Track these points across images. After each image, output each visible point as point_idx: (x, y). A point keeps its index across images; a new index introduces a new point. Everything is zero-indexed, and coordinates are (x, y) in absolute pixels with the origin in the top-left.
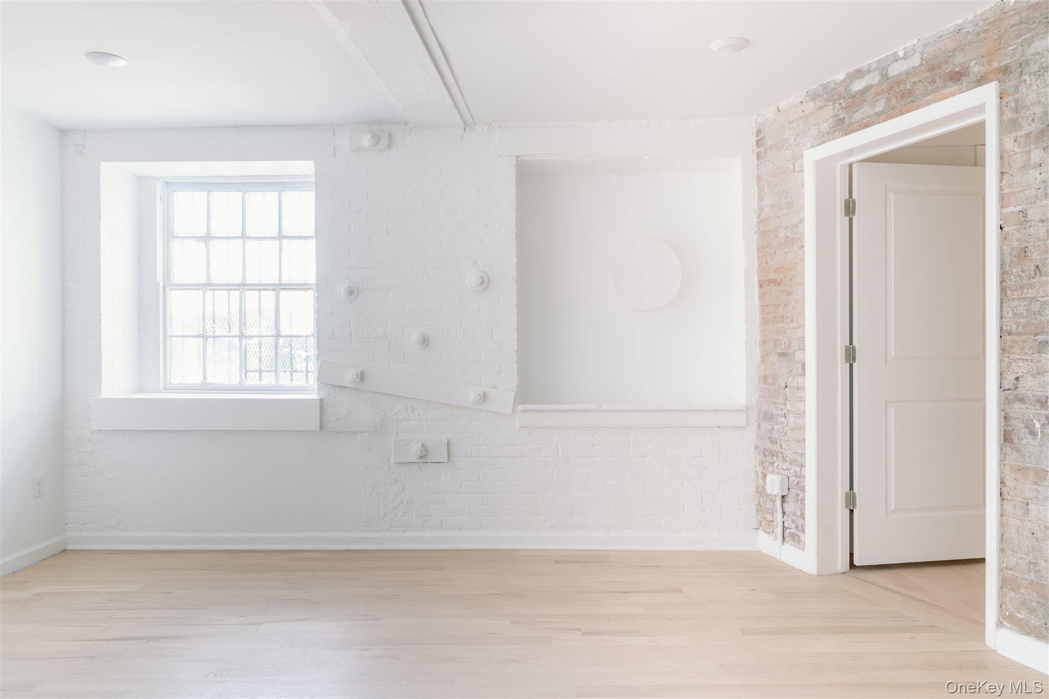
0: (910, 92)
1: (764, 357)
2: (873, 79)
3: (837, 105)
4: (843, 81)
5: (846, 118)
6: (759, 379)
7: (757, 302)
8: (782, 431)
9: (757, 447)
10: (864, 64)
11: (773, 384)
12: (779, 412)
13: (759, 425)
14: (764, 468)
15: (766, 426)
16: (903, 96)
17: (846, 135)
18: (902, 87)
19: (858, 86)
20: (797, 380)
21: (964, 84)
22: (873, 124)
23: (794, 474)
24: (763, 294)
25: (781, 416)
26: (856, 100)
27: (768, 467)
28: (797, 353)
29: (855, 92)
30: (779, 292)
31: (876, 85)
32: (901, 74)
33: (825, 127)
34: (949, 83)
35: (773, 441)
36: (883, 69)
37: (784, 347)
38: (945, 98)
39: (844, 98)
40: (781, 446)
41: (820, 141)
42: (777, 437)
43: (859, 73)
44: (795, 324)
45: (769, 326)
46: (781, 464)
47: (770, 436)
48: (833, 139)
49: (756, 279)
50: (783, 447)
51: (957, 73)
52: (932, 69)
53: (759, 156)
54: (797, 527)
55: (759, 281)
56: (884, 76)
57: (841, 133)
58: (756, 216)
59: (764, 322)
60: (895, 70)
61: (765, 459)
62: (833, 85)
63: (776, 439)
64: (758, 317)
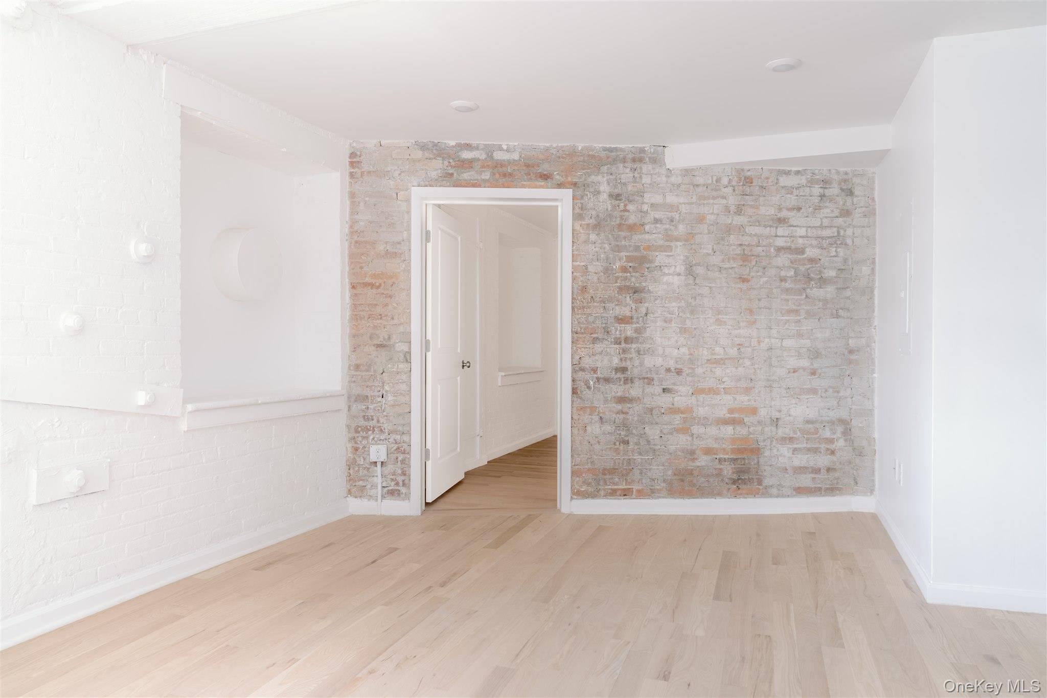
0: (510, 175)
1: (355, 349)
2: (481, 155)
3: (446, 163)
4: (453, 147)
5: (455, 175)
6: (349, 367)
7: (347, 299)
8: (380, 408)
9: (348, 426)
10: (474, 142)
11: (367, 371)
12: (376, 393)
13: (349, 407)
14: (356, 443)
15: (357, 407)
16: (505, 175)
17: (454, 186)
18: (504, 169)
19: (467, 155)
20: (398, 365)
21: (550, 184)
22: (480, 186)
23: (394, 442)
24: (356, 295)
25: (379, 396)
26: (468, 164)
27: (361, 442)
28: (397, 345)
29: (464, 158)
30: (377, 294)
31: (483, 160)
32: (504, 160)
33: (434, 174)
34: (539, 179)
35: (366, 418)
36: (489, 152)
37: (382, 340)
38: (536, 187)
39: (453, 159)
40: (378, 421)
41: (427, 183)
42: (373, 414)
43: (468, 147)
44: (396, 321)
45: (363, 322)
46: (377, 436)
47: (364, 414)
48: (440, 186)
49: (347, 280)
50: (381, 421)
51: (545, 175)
52: (528, 166)
53: (352, 175)
54: (397, 484)
55: (351, 283)
56: (490, 156)
57: (448, 184)
58: (347, 226)
59: (356, 317)
60: (499, 156)
61: (358, 435)
62: (443, 146)
63: (372, 416)
64: (348, 314)
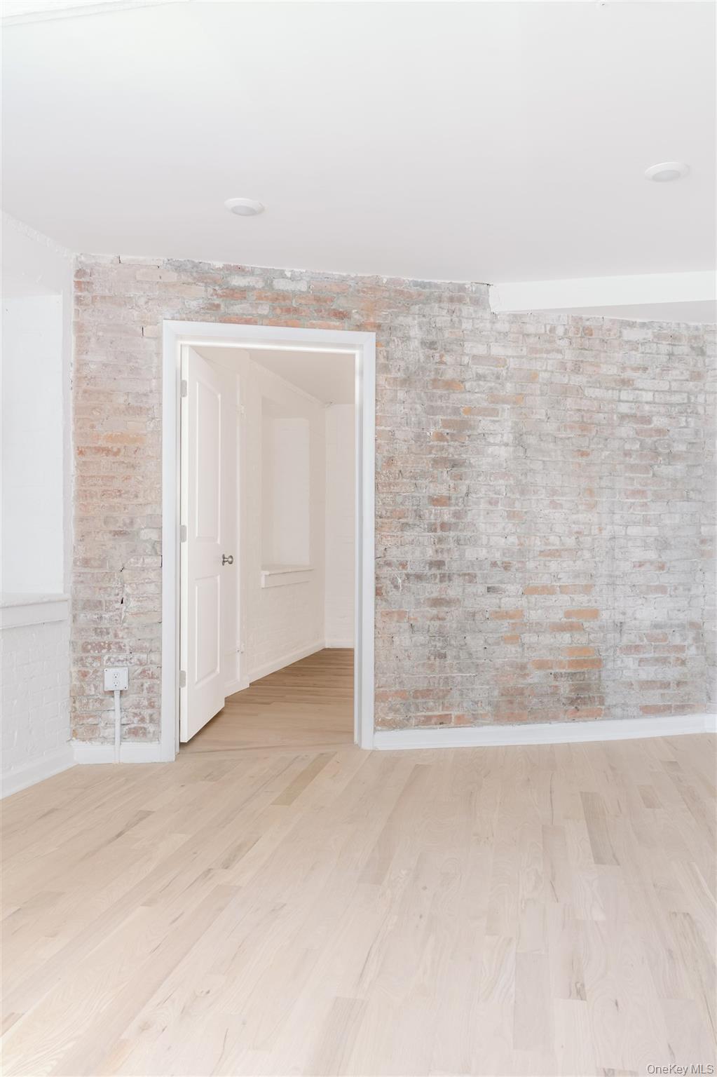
0: (296, 310)
1: (82, 537)
2: (257, 283)
3: (210, 290)
4: (219, 269)
5: (222, 306)
6: (75, 562)
7: (72, 469)
8: (118, 618)
9: (73, 643)
10: (248, 265)
11: (101, 567)
12: (113, 598)
13: (75, 617)
14: (84, 666)
15: (85, 617)
16: (288, 310)
17: (221, 322)
18: (288, 302)
19: (238, 281)
20: (144, 560)
21: (346, 324)
22: (255, 323)
23: (138, 663)
24: (84, 463)
25: (117, 602)
26: (238, 294)
27: (91, 664)
28: (143, 531)
29: (234, 285)
30: (114, 463)
31: (260, 289)
32: (287, 291)
33: (193, 304)
34: (333, 318)
35: (99, 632)
36: (268, 278)
37: (121, 525)
38: (329, 328)
39: (220, 285)
40: (116, 636)
41: (184, 316)
42: (108, 626)
43: (240, 270)
44: (141, 500)
45: (95, 500)
46: (114, 656)
47: (96, 626)
48: (203, 320)
49: (72, 443)
50: (120, 636)
51: (340, 313)
52: (318, 299)
53: (78, 300)
54: (142, 720)
55: (78, 447)
56: (268, 284)
57: (213, 318)
58: (72, 369)
59: (84, 494)
60: (280, 285)
61: (87, 655)
62: (207, 268)
63: (107, 629)
64: (73, 488)
